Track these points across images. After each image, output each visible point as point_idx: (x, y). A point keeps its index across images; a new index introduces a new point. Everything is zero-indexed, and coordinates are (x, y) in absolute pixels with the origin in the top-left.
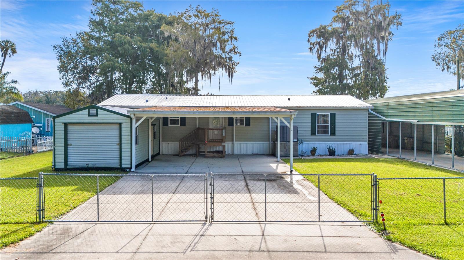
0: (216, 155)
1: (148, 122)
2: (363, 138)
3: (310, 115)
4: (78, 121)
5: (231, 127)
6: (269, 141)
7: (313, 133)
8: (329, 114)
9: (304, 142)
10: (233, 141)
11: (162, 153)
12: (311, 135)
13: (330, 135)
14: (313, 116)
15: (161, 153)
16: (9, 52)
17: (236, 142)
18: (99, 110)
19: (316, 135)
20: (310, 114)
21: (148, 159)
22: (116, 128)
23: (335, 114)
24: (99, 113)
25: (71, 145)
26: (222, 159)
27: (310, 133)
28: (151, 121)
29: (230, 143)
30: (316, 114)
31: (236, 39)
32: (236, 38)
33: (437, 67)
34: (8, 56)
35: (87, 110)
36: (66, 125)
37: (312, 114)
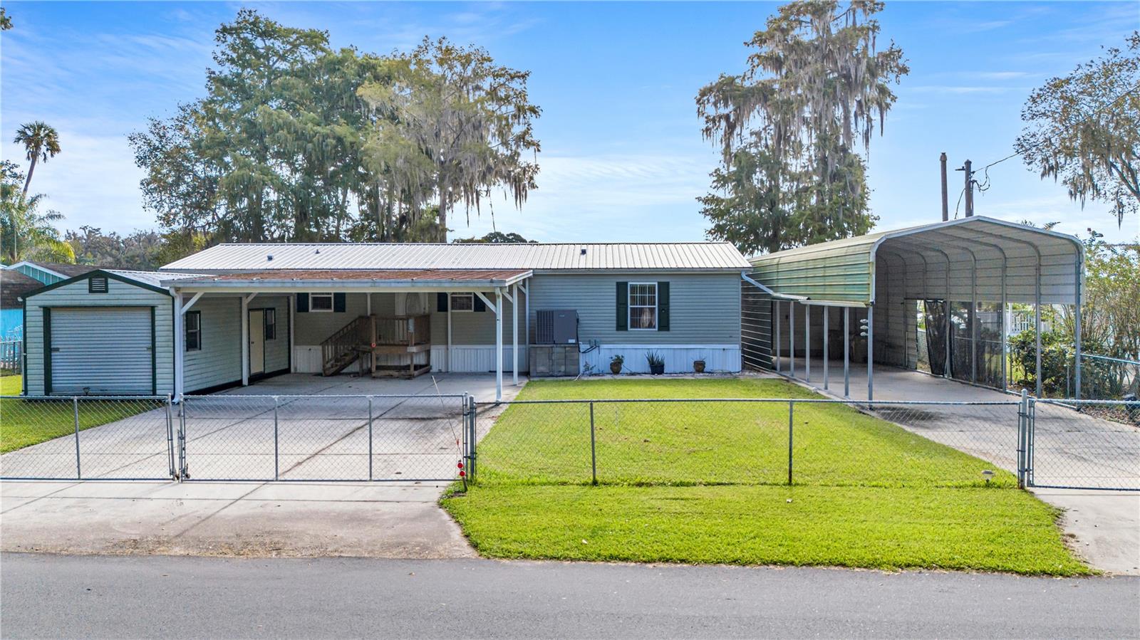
0: (395, 373)
1: (241, 303)
2: (731, 337)
3: (615, 287)
4: (68, 303)
5: (442, 313)
6: (525, 343)
7: (621, 326)
8: (656, 284)
9: (603, 346)
10: (447, 344)
11: (296, 369)
12: (617, 330)
13: (657, 329)
14: (621, 287)
15: (292, 370)
16: (43, 148)
17: (455, 347)
18: (110, 280)
19: (626, 329)
20: (615, 284)
21: (241, 381)
22: (144, 317)
23: (668, 284)
24: (110, 286)
25: (57, 350)
26: (409, 381)
27: (615, 325)
28: (245, 302)
29: (443, 347)
30: (626, 284)
31: (535, 112)
32: (533, 110)
33: (1030, 167)
34: (41, 158)
35: (87, 281)
36: (47, 311)
37: (618, 284)
